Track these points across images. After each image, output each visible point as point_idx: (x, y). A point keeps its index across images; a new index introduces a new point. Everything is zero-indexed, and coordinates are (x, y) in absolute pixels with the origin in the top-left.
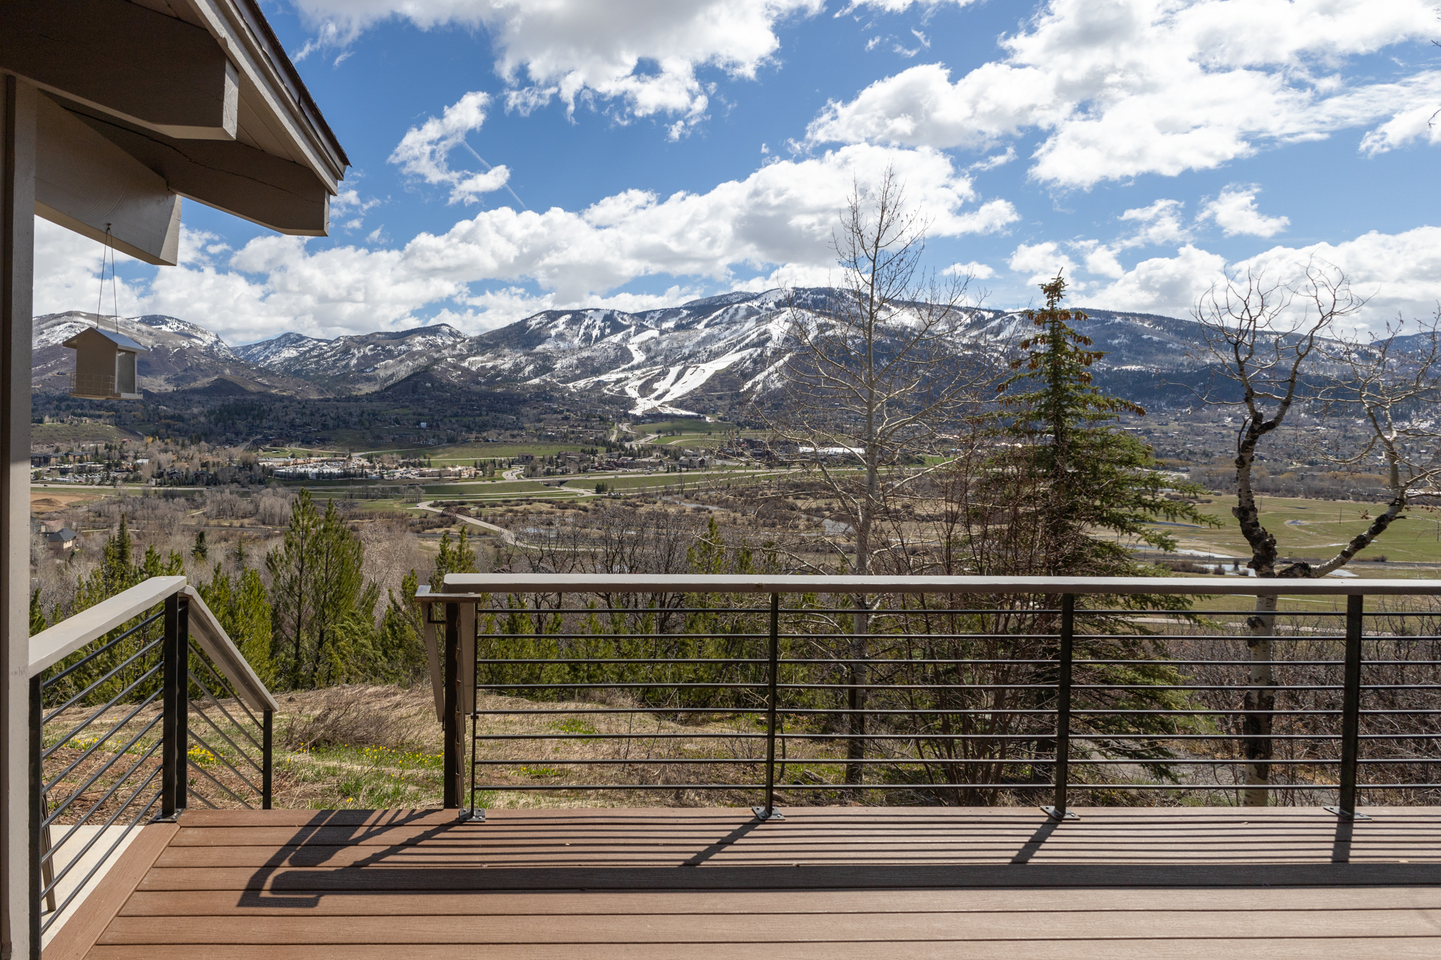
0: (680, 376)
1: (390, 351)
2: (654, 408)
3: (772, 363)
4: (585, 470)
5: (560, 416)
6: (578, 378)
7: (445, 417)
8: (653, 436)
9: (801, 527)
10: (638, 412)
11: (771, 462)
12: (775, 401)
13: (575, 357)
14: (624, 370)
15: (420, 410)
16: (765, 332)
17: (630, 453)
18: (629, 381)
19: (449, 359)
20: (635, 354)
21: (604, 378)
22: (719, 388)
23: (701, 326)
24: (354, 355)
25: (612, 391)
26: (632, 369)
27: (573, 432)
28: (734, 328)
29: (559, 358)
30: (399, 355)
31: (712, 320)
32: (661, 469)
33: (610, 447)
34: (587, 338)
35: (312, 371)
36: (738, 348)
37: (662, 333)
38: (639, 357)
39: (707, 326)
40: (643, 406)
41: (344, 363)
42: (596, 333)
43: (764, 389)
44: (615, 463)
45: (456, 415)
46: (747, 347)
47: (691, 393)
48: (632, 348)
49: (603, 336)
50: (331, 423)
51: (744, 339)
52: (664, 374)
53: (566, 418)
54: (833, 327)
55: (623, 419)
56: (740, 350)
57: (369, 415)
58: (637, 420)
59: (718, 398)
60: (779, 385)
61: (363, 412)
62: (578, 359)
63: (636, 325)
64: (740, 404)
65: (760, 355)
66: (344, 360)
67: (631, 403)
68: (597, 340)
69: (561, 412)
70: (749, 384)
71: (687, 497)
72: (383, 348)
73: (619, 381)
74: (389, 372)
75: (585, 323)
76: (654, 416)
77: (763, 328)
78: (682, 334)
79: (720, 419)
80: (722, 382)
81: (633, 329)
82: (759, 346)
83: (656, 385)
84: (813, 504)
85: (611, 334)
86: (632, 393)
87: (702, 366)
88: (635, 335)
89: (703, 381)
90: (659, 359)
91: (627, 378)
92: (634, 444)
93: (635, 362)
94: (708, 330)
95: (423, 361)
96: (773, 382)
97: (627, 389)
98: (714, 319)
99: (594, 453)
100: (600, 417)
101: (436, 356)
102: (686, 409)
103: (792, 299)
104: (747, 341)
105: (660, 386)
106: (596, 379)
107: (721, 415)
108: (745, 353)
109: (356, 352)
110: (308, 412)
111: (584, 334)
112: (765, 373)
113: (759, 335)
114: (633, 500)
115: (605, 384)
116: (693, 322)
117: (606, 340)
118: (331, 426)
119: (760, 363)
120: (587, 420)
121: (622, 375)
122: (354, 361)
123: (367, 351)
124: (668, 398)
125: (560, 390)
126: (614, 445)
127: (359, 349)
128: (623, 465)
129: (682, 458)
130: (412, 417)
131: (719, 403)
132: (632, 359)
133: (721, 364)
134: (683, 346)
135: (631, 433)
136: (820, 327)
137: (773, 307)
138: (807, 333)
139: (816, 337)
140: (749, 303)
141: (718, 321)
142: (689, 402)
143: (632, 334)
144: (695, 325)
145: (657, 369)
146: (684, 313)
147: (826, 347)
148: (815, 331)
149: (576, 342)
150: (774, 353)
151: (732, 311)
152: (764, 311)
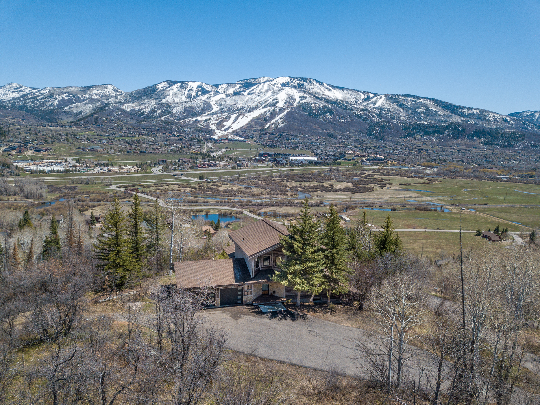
0: (236, 120)
1: (78, 97)
2: (224, 135)
3: (279, 115)
4: (193, 168)
5: (177, 138)
6: (185, 117)
7: (115, 137)
8: (224, 150)
9: (289, 195)
10: (216, 137)
11: (278, 164)
12: (281, 133)
13: (183, 106)
14: (208, 115)
15: (101, 133)
16: (276, 99)
17: (213, 159)
18: (211, 121)
19: (114, 104)
20: (214, 107)
21: (198, 118)
22: (254, 126)
23: (246, 94)
24: (56, 99)
25: (203, 125)
26: (212, 114)
27: (184, 147)
28: (262, 96)
29: (175, 107)
30: (84, 100)
31: (251, 91)
32: (228, 167)
33: (204, 156)
34: (189, 96)
35: (31, 107)
36: (263, 106)
37: (227, 96)
38: (216, 108)
39: (249, 94)
40: (219, 134)
41: (50, 103)
42: (193, 94)
43: (275, 127)
44: (207, 165)
45: (121, 136)
46: (267, 106)
47: (241, 128)
48: (212, 103)
49: (197, 96)
50: (50, 140)
51: (266, 102)
52: (228, 118)
53: (181, 140)
54: (306, 98)
55: (209, 141)
56: (264, 107)
57: (71, 135)
58: (216, 141)
59: (254, 131)
60: (282, 125)
61: (67, 134)
62: (185, 107)
63: (214, 91)
64: (264, 134)
65: (274, 111)
66: (49, 101)
67: (212, 132)
68: (194, 98)
69: (178, 136)
70: (268, 124)
71: (241, 182)
72: (74, 96)
73: (206, 120)
74: (79, 110)
75: (188, 89)
76: (224, 140)
77: (275, 96)
78: (236, 98)
79: (255, 141)
80: (256, 123)
81: (212, 93)
82: (272, 106)
83: (224, 123)
84: (294, 184)
85: (201, 95)
86: (213, 127)
87: (247, 115)
88: (213, 96)
89: (247, 122)
90: (226, 109)
91: (210, 119)
92: (215, 154)
93: (214, 111)
94: (249, 96)
95: (98, 104)
96: (279, 124)
97: (210, 125)
98: (252, 90)
99: (196, 159)
100: (197, 139)
101: (106, 102)
102: (240, 136)
103: (289, 82)
105: (227, 124)
106: (194, 119)
107: (255, 139)
108: (267, 109)
109: (57, 96)
110: (33, 133)
111: (188, 94)
112: (276, 120)
113: (273, 100)
114: (217, 183)
115: (199, 122)
116: (242, 91)
117: (199, 98)
118: (50, 142)
119: (273, 114)
120: (191, 141)
121: (208, 118)
122: (56, 103)
123: (64, 97)
124: (230, 130)
125: (176, 124)
126: (205, 155)
127: (59, 95)
128: (211, 166)
129: (238, 162)
130: (97, 137)
131: (255, 133)
132: (213, 109)
133: (256, 114)
134: (237, 103)
135: (214, 148)
136: (300, 97)
137: (280, 86)
138: (295, 100)
139: (299, 102)
140: (269, 83)
141: (254, 91)
142: (241, 133)
143: (212, 96)
144: (243, 93)
145: (225, 115)
146: (238, 86)
147: (303, 108)
148: (298, 100)
149: (184, 98)
150: (280, 110)
151: (260, 86)
152: (275, 88)
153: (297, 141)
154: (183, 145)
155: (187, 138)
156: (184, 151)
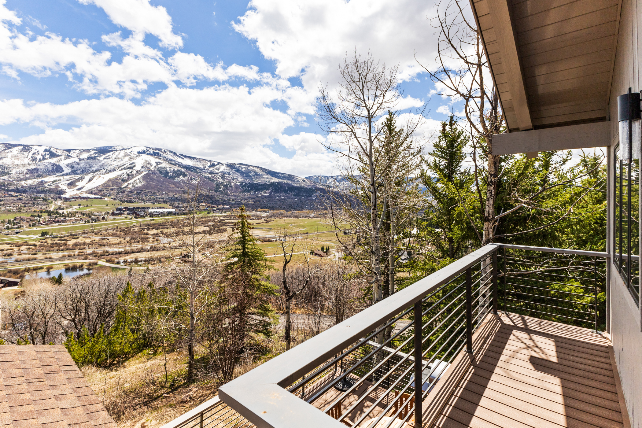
0: (91, 180)
2: (77, 194)
3: (136, 176)
4: (34, 225)
5: (15, 198)
6: (27, 179)
8: (76, 207)
9: (151, 241)
10: (67, 196)
11: (137, 216)
12: (139, 191)
13: (26, 168)
14: (58, 176)
16: (133, 163)
17: (63, 215)
20: (64, 169)
21: (45, 179)
22: (111, 186)
23: (101, 159)
25: (51, 186)
26: (63, 175)
27: (25, 206)
28: (119, 161)
29: (13, 168)
31: (107, 156)
32: (81, 222)
33: (50, 213)
34: (34, 159)
36: (120, 169)
37: (80, 160)
38: (67, 170)
39: (104, 159)
40: (69, 193)
42: (39, 157)
43: (133, 186)
44: (54, 221)
46: (124, 169)
47: (97, 187)
48: (63, 166)
49: (44, 159)
51: (123, 166)
52: (82, 179)
53: (20, 199)
54: (161, 163)
55: (58, 199)
56: (121, 170)
58: (66, 200)
60: (140, 185)
62: (28, 170)
63: (65, 155)
64: (122, 192)
65: (131, 173)
67: (63, 192)
68: (40, 160)
69: (17, 196)
70: (126, 184)
71: (96, 234)
73: (55, 181)
75: (32, 152)
76: (77, 198)
77: (132, 161)
78: (91, 161)
79: (112, 199)
80: (113, 183)
81: (63, 157)
82: (130, 169)
83: (77, 184)
84: (155, 231)
85: (50, 158)
86: (63, 187)
87: (102, 176)
89: (103, 183)
90: (79, 172)
91: (60, 180)
92: (65, 211)
93: (64, 173)
94: (105, 161)
96: (137, 184)
97: (60, 185)
99: (40, 216)
100: (43, 198)
102: (95, 194)
103: (145, 151)
104: (125, 166)
105: (80, 184)
106: (40, 180)
107: (113, 197)
108: (124, 171)
111: (32, 157)
112: (133, 180)
113: (130, 164)
114: (65, 238)
115: (46, 182)
116: (97, 156)
117: (45, 161)
119: (131, 176)
120: (35, 200)
121: (57, 178)
124: (84, 190)
125: (15, 185)
126: (52, 212)
128: (58, 222)
129: (93, 217)
131: (112, 192)
132: (63, 171)
133: (113, 175)
134: (92, 167)
135: (63, 206)
136: (157, 163)
137: (137, 154)
138: (151, 165)
139: (155, 167)
140: (125, 151)
141: (110, 157)
142: (96, 191)
143: (63, 159)
144: (99, 158)
145: (78, 177)
146: (93, 152)
147: (159, 171)
148: (154, 164)
149: (26, 161)
150: (137, 172)
151: (117, 153)
152: (132, 155)
153: (155, 197)
154: (22, 205)
155: (29, 197)
156: (23, 210)
